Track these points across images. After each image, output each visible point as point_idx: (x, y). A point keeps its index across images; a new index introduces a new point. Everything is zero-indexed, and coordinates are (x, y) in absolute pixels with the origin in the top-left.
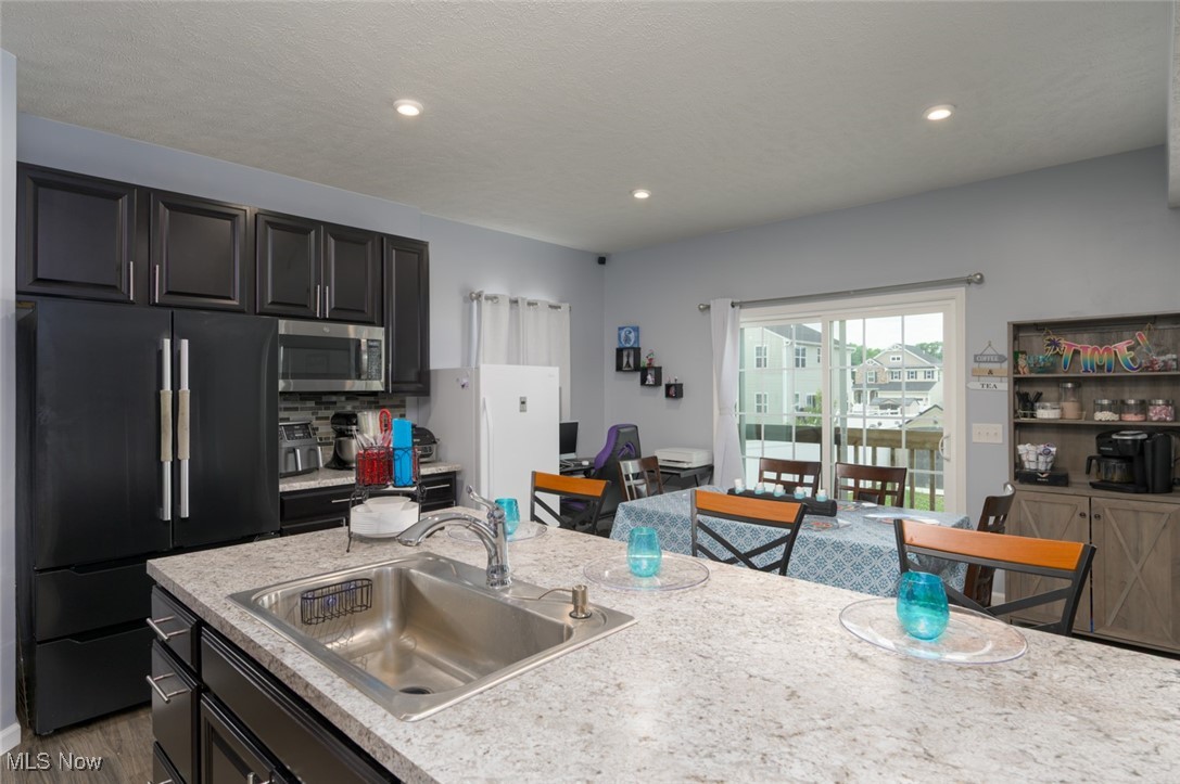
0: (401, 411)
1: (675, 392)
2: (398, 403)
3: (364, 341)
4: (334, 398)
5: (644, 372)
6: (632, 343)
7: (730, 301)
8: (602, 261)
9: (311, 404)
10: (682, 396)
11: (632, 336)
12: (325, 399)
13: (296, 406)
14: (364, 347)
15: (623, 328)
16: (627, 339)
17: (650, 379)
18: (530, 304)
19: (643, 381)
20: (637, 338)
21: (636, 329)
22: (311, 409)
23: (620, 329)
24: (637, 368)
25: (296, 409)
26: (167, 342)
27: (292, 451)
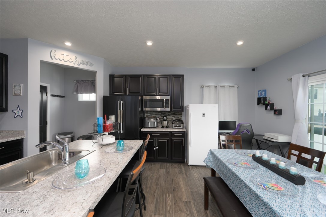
0: (181, 115)
1: (278, 112)
2: (180, 114)
3: (164, 100)
4: (165, 112)
5: (267, 106)
6: (263, 96)
7: (302, 74)
8: (254, 70)
9: (160, 113)
10: (282, 114)
11: (263, 93)
12: (163, 112)
13: (157, 113)
14: (164, 101)
15: (260, 91)
16: (261, 94)
17: (269, 107)
18: (221, 87)
19: (266, 109)
20: (265, 94)
21: (265, 91)
22: (160, 114)
23: (259, 91)
24: (264, 104)
25: (157, 114)
26: (119, 101)
27: (149, 123)
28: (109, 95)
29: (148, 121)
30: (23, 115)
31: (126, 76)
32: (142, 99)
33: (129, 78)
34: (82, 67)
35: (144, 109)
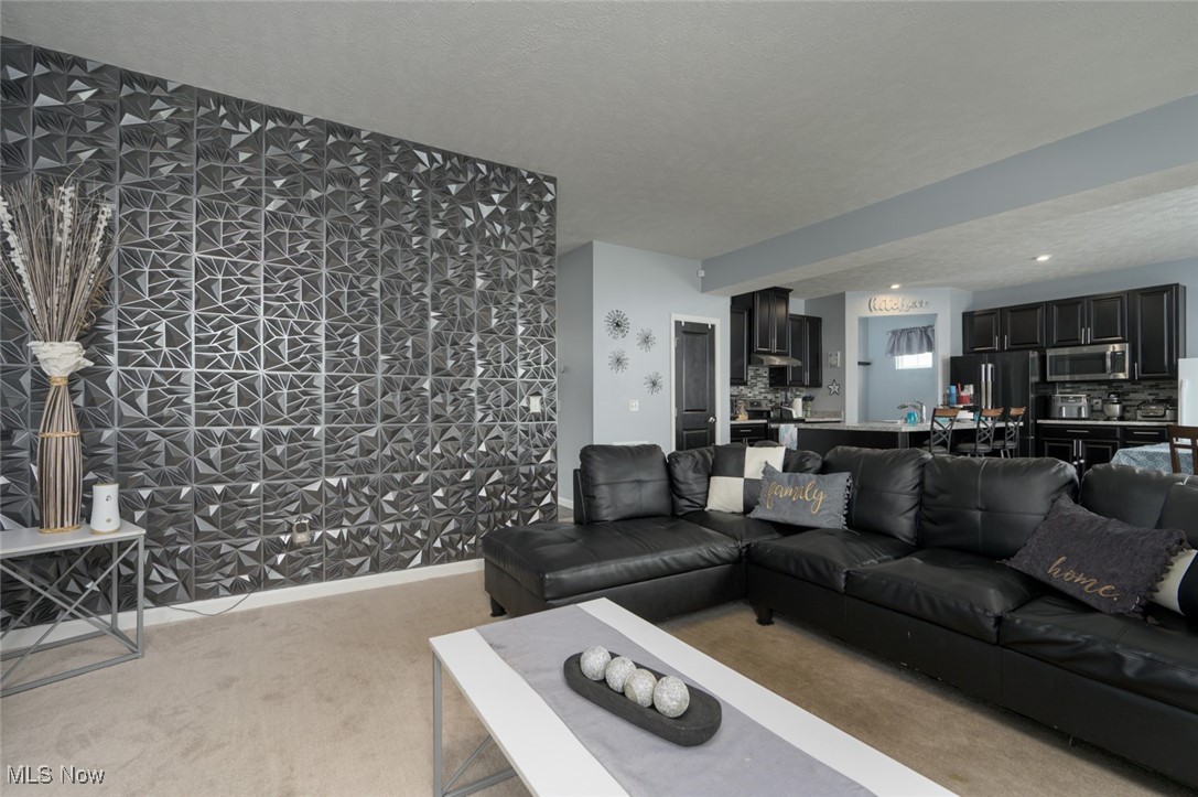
3: (1108, 353)
14: (1108, 356)
26: (983, 366)
27: (1061, 408)
28: (960, 354)
29: (1059, 404)
30: (840, 393)
31: (1001, 309)
32: (1043, 359)
33: (1009, 313)
34: (912, 312)
35: (1049, 379)
